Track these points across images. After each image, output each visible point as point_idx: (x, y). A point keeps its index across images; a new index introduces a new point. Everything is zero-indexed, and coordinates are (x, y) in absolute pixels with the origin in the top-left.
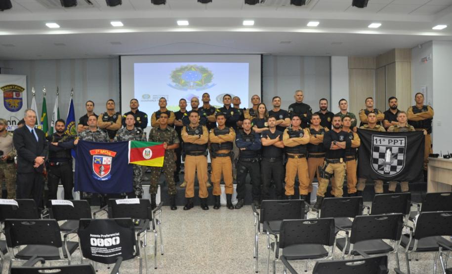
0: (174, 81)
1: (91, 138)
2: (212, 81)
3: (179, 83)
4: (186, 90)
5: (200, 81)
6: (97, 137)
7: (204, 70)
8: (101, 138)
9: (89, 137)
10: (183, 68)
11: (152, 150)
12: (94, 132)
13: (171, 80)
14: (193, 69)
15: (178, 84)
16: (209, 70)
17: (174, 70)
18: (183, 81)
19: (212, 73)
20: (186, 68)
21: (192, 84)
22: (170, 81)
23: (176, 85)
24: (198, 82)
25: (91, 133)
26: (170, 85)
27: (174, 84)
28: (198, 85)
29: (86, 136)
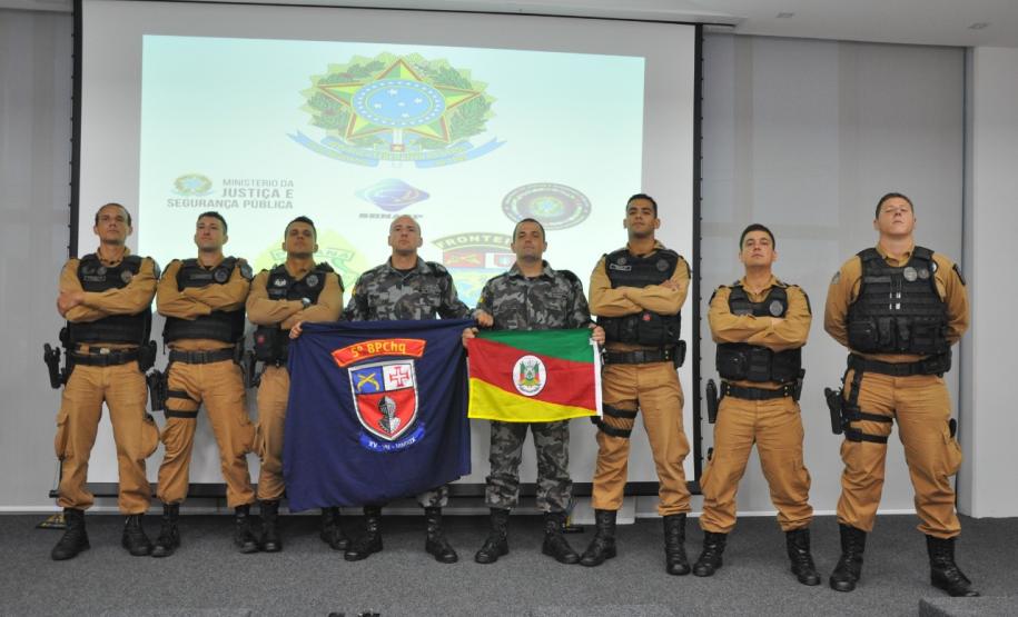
0: (319, 122)
1: (522, 300)
2: (487, 125)
3: (342, 130)
4: (372, 161)
5: (431, 126)
6: (541, 297)
7: (450, 80)
8: (554, 299)
9: (515, 296)
10: (363, 65)
11: (545, 363)
12: (531, 279)
13: (308, 116)
14: (404, 73)
15: (334, 133)
16: (474, 78)
17: (324, 72)
18: (360, 124)
19: (489, 93)
20: (375, 65)
21: (398, 137)
22: (304, 121)
23: (331, 138)
24: (426, 129)
25: (521, 283)
26: (301, 139)
27: (319, 134)
28: (425, 141)
29: (503, 292)
